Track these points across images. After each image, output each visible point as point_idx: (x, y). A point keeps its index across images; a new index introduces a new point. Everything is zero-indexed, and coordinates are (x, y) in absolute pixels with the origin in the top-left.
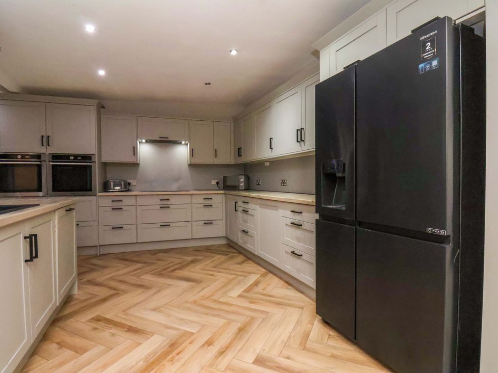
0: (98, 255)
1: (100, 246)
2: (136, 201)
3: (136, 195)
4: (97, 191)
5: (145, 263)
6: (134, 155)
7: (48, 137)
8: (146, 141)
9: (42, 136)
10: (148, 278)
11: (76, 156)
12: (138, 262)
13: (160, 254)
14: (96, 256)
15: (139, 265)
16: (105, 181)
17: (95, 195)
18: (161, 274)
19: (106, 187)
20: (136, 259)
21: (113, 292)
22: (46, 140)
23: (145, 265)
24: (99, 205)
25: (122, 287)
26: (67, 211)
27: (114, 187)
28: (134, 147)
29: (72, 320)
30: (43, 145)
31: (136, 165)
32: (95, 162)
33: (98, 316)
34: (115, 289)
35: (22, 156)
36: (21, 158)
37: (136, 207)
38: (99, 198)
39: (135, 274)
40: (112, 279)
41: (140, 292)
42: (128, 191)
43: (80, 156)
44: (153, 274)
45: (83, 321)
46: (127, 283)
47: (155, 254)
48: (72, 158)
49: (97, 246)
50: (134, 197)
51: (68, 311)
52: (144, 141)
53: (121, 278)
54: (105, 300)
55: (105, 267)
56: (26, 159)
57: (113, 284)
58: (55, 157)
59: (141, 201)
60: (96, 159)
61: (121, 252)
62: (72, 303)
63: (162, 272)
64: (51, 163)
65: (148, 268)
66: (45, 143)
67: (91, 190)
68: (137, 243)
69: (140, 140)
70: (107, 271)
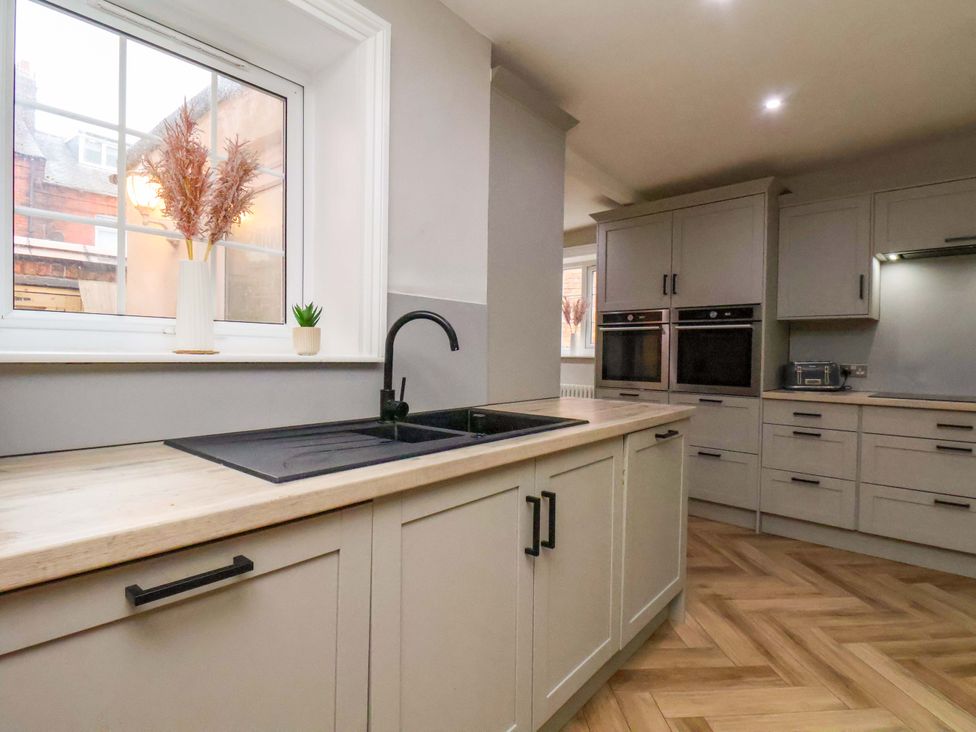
0: (757, 532)
1: (762, 513)
2: (860, 419)
3: (861, 405)
4: (762, 389)
5: (872, 601)
6: (861, 296)
7: (675, 275)
8: (901, 256)
9: (665, 276)
10: (867, 659)
11: (721, 311)
12: (852, 590)
13: (927, 586)
14: (750, 535)
15: (851, 602)
16: (785, 363)
17: (756, 395)
18: (916, 664)
19: (785, 379)
20: (848, 577)
21: (759, 661)
22: (670, 284)
23: (869, 608)
24: (765, 421)
25: (789, 655)
26: (657, 436)
27: (803, 379)
28: (862, 277)
29: (647, 695)
30: (665, 293)
31: (865, 325)
32: (760, 321)
33: (702, 719)
34: (767, 653)
35: (633, 315)
36: (634, 320)
37: (859, 437)
38: (766, 402)
39: (832, 628)
40: (769, 615)
41: (832, 700)
42: (843, 389)
43: (727, 311)
44: (889, 654)
45: (668, 714)
46: (807, 650)
47: (909, 581)
48: (713, 314)
49: (755, 512)
50: (856, 408)
51: (650, 663)
52: (893, 257)
53: (791, 624)
54: (734, 676)
55: (762, 573)
56: (641, 320)
57: (770, 634)
58: (685, 315)
59: (873, 421)
60: (763, 314)
61: (811, 541)
62: (664, 645)
63: (924, 660)
64: (677, 327)
65: (877, 624)
66: (668, 290)
67: (747, 384)
68: (856, 531)
69: (883, 258)
70: (765, 586)
